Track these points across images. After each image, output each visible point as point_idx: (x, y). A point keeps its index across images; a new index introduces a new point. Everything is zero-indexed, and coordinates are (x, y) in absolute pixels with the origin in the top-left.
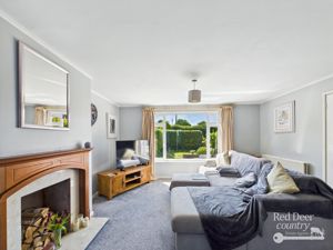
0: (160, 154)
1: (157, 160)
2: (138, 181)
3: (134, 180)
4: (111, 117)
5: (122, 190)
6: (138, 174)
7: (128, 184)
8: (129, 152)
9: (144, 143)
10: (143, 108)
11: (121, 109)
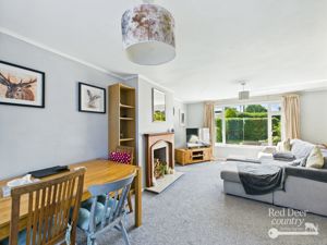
0: (220, 140)
1: (217, 144)
2: (201, 158)
3: (198, 157)
4: (182, 112)
5: (190, 161)
6: (201, 153)
7: (194, 159)
8: (194, 137)
9: (206, 130)
10: (205, 103)
11: (188, 105)
